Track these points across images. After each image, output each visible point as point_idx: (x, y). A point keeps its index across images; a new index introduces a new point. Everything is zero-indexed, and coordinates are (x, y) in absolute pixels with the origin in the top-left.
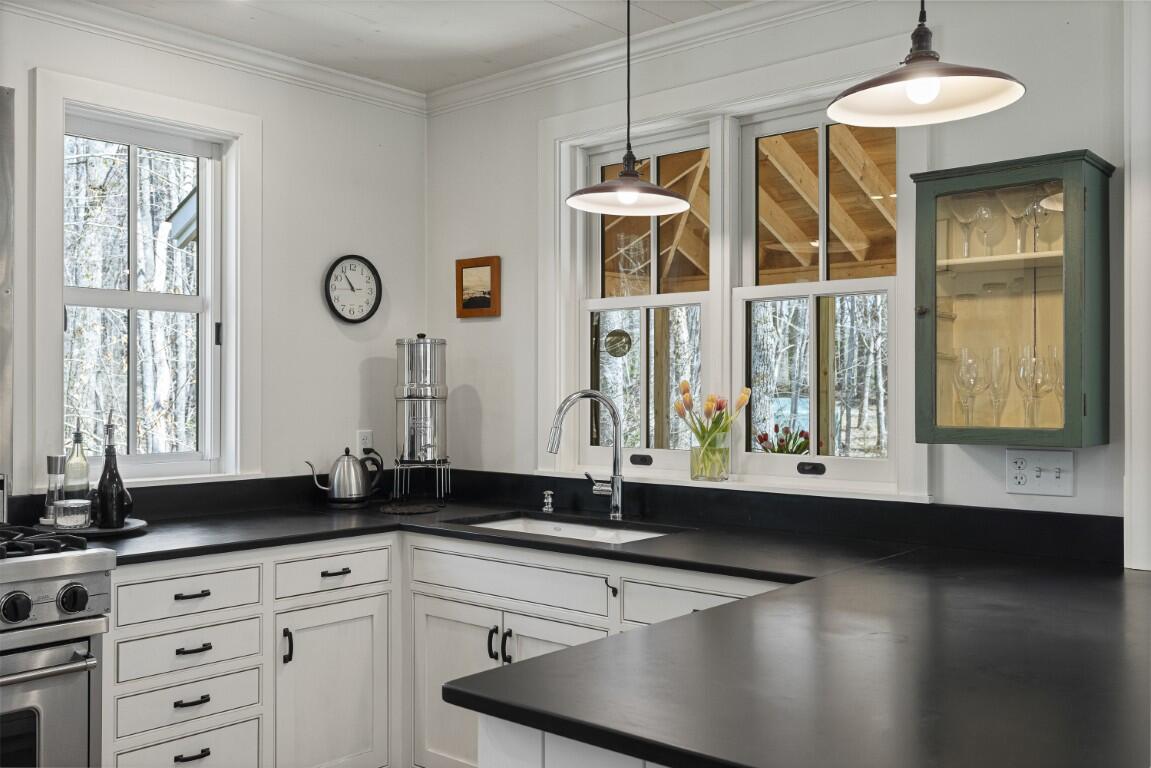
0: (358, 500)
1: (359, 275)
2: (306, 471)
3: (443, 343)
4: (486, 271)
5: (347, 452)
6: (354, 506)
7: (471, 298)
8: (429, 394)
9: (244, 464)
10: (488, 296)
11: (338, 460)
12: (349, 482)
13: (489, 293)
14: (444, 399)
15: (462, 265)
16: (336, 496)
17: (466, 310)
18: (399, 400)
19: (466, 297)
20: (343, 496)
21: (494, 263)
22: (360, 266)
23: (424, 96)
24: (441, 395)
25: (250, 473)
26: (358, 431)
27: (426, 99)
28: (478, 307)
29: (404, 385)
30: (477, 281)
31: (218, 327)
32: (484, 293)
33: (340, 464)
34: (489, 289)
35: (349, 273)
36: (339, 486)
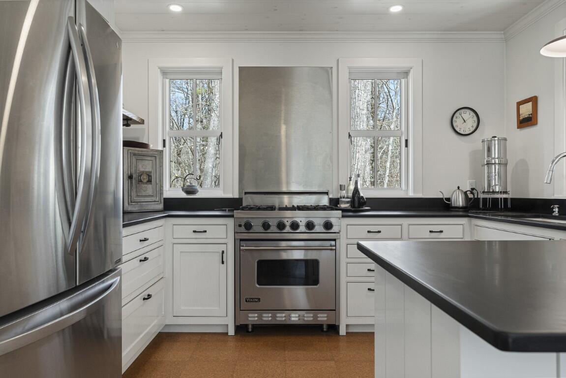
0: (462, 208)
1: (467, 115)
2: (441, 196)
3: (505, 139)
4: (530, 104)
5: (459, 188)
6: (461, 210)
7: (524, 119)
8: (497, 162)
9: (415, 191)
10: (530, 116)
11: (455, 191)
12: (459, 201)
13: (531, 114)
14: (506, 165)
15: (519, 104)
16: (453, 205)
17: (521, 124)
18: (483, 166)
19: (521, 118)
20: (456, 205)
21: (534, 100)
22: (468, 111)
23: (502, 32)
24: (503, 162)
25: (418, 195)
26: (468, 181)
27: (504, 34)
28: (527, 122)
29: (485, 158)
30: (526, 110)
31: (407, 141)
32: (529, 115)
33: (455, 193)
34: (531, 113)
35: (463, 115)
36: (454, 202)
